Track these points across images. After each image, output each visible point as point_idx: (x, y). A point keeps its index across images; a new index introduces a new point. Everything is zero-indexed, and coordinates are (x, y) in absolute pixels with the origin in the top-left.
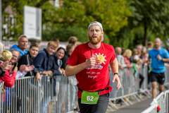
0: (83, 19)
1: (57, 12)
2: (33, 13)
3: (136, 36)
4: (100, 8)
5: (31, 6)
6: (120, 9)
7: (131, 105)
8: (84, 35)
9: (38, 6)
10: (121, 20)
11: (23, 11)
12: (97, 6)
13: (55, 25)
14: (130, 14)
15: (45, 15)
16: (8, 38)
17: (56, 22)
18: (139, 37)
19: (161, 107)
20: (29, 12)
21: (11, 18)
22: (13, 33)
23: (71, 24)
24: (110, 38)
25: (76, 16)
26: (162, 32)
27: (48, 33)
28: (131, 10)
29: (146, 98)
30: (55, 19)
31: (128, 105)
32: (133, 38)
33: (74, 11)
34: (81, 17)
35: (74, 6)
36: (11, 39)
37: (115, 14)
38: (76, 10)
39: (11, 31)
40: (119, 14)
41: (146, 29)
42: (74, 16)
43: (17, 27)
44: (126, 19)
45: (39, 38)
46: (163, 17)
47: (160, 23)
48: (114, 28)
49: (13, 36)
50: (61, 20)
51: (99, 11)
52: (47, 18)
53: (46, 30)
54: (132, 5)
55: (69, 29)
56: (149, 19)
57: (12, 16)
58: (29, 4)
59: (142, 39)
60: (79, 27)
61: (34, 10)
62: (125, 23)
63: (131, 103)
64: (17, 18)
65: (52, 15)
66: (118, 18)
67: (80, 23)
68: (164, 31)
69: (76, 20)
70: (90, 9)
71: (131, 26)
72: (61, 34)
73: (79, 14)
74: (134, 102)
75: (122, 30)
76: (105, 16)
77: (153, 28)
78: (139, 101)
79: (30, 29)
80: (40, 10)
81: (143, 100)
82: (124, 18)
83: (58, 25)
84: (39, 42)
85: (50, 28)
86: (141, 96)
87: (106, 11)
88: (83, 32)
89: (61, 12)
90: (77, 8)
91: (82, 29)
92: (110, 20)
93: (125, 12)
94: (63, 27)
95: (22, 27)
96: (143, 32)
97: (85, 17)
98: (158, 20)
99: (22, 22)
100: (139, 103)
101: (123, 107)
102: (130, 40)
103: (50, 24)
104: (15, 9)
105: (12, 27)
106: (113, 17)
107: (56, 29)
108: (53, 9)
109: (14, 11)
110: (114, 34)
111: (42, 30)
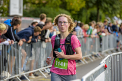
0: (53, 2)
7: (86, 64)
8: (53, 13)
10: (80, 3)
13: (33, 5)
18: (93, 15)
19: (107, 66)
22: (2, 11)
23: (44, 5)
26: (110, 12)
27: (28, 11)
29: (97, 59)
30: (32, 1)
31: (84, 63)
32: (89, 16)
41: (98, 10)
44: (84, 2)
47: (109, 5)
48: (75, 8)
49: (2, 13)
50: (37, 2)
53: (26, 9)
55: (43, 8)
59: (95, 16)
60: (50, 7)
62: (84, 5)
63: (87, 62)
66: (78, 1)
68: (112, 11)
69: (48, 2)
71: (88, 7)
72: (37, 13)
75: (82, 10)
77: (103, 8)
78: (92, 60)
81: (95, 60)
83: (35, 5)
84: (21, 17)
85: (29, 7)
86: (93, 58)
91: (52, 8)
92: (72, 2)
94: (38, 7)
95: (9, 8)
96: (96, 12)
98: (107, 3)
100: (92, 63)
101: (81, 65)
102: (87, 17)
107: (34, 8)
111: (23, 9)
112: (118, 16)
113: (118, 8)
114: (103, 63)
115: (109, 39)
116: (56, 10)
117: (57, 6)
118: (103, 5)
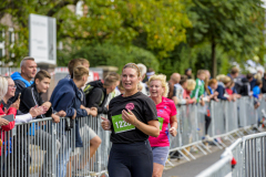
0: (119, 33)
1: (79, 23)
2: (43, 25)
3: (200, 57)
4: (144, 16)
5: (41, 14)
6: (174, 17)
7: (193, 160)
8: (121, 56)
9: (51, 14)
10: (176, 32)
11: (28, 21)
12: (140, 13)
13: (77, 42)
14: (190, 24)
15: (62, 26)
16: (7, 62)
17: (77, 38)
18: (204, 58)
19: (237, 160)
20: (37, 24)
21: (11, 33)
22: (13, 55)
23: (101, 40)
24: (159, 60)
25: (108, 28)
26: (240, 50)
27: (67, 54)
28: (190, 18)
29: (215, 148)
30: (76, 33)
31: (188, 159)
32: (194, 61)
33: (104, 21)
34: (116, 29)
35: (105, 13)
36: (11, 64)
37: (167, 25)
38: (108, 19)
39: (11, 52)
40: (173, 24)
41: (213, 46)
42: (105, 28)
43: (20, 46)
44: (184, 31)
45: (54, 62)
46: (239, 27)
47: (235, 36)
48: (166, 45)
49: (14, 60)
50: (85, 35)
51: (142, 20)
52: (65, 32)
53: (64, 50)
54: (192, 10)
55: (99, 47)
56: (217, 30)
57: (11, 30)
58: (37, 11)
59: (208, 60)
60: (114, 44)
61: (44, 19)
62: (183, 37)
63: (194, 157)
64: (19, 33)
65: (73, 27)
66: (171, 30)
67: (115, 38)
68: (242, 48)
69: (108, 34)
70: (129, 17)
71: (192, 42)
73: (113, 26)
74: (198, 156)
75: (178, 48)
76: (152, 27)
78: (205, 153)
79: (39, 48)
80: (54, 20)
81: (211, 151)
82: (180, 31)
83: (82, 41)
84: (53, 68)
85: (69, 47)
86: (208, 147)
87: (154, 20)
88: (119, 52)
89: (86, 23)
90: (110, 15)
91: (117, 47)
92: (160, 33)
93: (182, 21)
94: (88, 45)
95: (28, 46)
96: (210, 51)
97: (122, 29)
98: (231, 33)
99: (27, 38)
100: (204, 157)
101: (181, 162)
102: (190, 63)
103: (70, 41)
104: (15, 19)
105: (12, 46)
106: (165, 29)
107: (79, 48)
108: (74, 19)
109: (14, 22)
110: (165, 55)
111: (58, 50)
112: (257, 58)
113: (255, 43)
114: (228, 155)
115: (238, 108)
116: (125, 50)
117: (127, 41)
118: (223, 36)
